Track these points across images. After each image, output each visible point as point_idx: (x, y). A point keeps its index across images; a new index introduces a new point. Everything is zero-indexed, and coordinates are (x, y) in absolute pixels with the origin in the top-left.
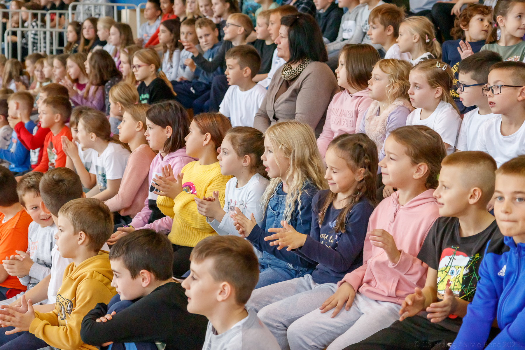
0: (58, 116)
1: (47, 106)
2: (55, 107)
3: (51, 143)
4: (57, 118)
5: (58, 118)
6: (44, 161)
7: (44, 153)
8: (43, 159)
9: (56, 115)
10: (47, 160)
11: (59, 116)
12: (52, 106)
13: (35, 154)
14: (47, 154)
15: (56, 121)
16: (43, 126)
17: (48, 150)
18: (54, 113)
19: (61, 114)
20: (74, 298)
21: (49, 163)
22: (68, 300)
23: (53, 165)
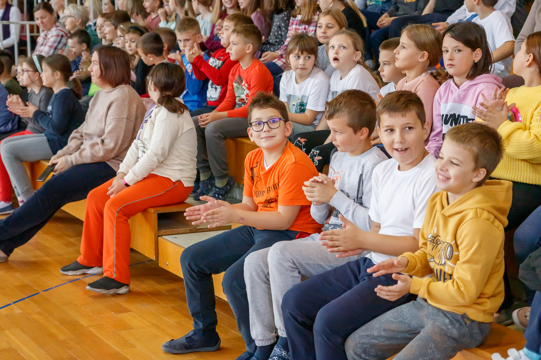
0: (249, 47)
1: (237, 36)
2: (246, 36)
3: (240, 76)
4: (248, 49)
5: (250, 48)
6: (230, 97)
7: (229, 88)
8: (228, 95)
9: (248, 45)
10: (234, 97)
11: (251, 47)
12: (243, 36)
13: (216, 90)
14: (233, 89)
15: (248, 52)
16: (232, 58)
17: (235, 85)
18: (246, 43)
19: (253, 45)
20: (454, 241)
21: (237, 99)
22: (448, 243)
23: (243, 101)
